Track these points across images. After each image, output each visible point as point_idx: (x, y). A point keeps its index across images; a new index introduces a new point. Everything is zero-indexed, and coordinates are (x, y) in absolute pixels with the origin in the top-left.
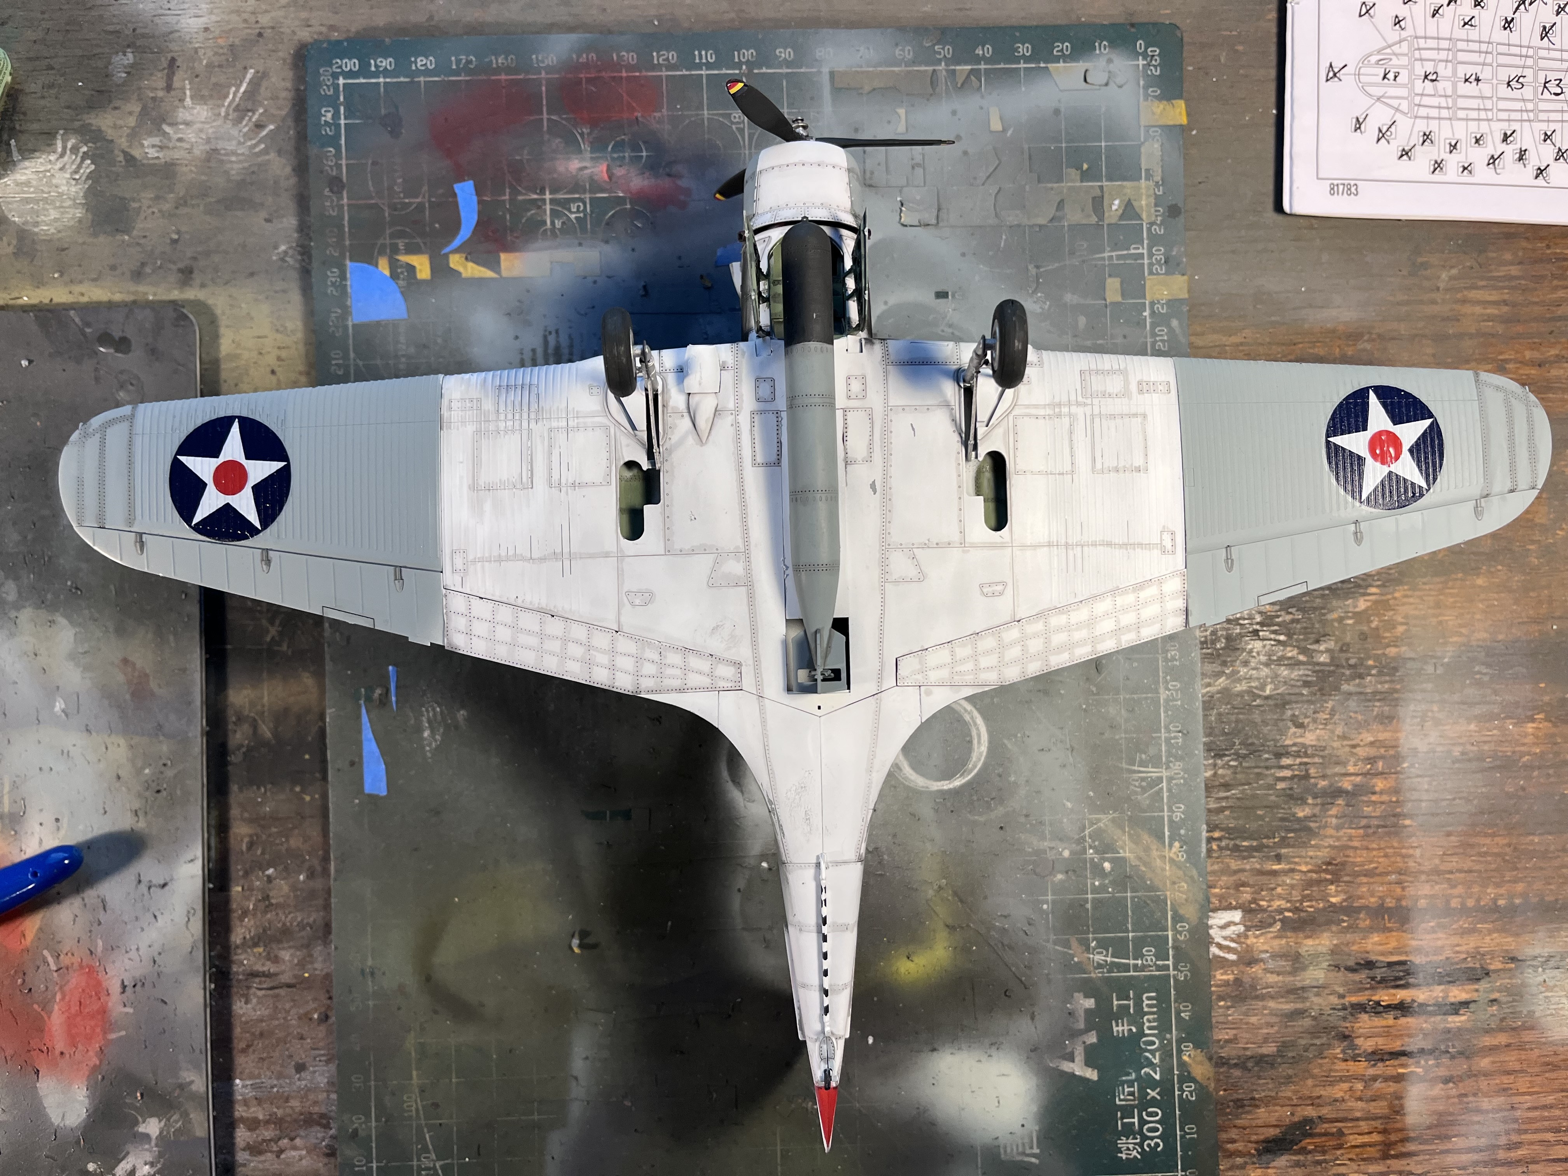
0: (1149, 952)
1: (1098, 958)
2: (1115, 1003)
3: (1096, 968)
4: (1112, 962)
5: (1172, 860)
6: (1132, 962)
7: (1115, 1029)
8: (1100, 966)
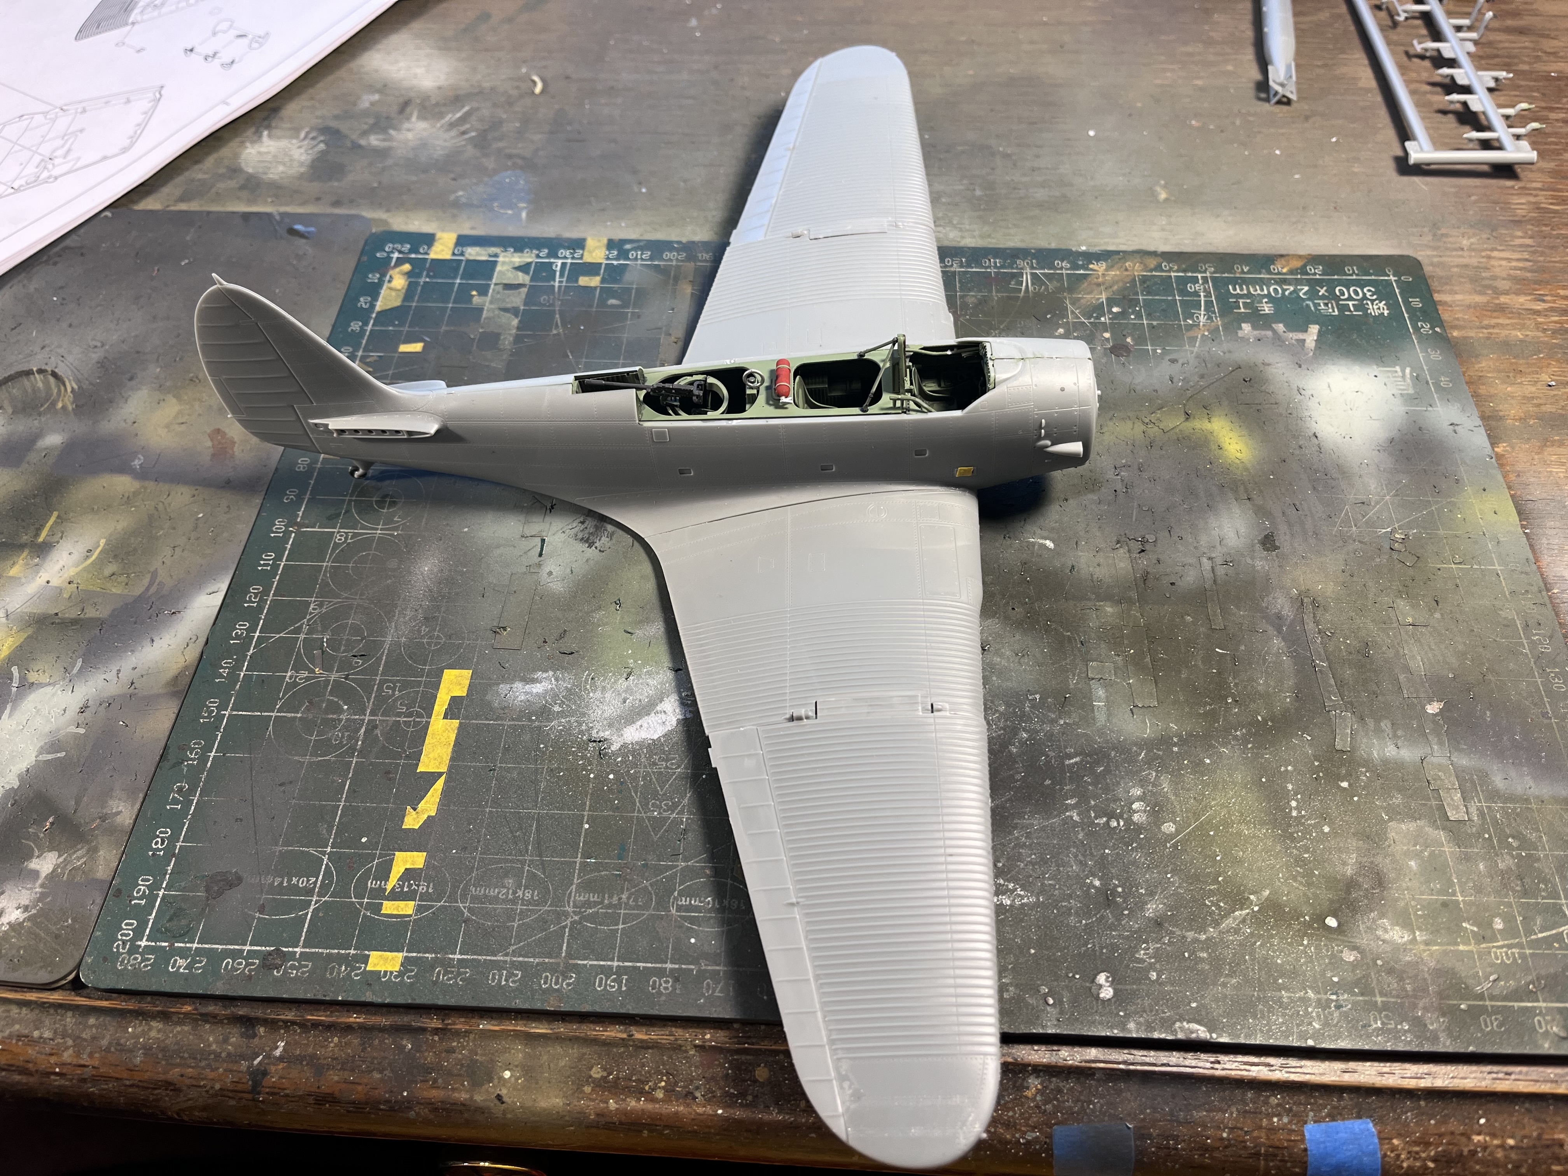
0: (1191, 288)
1: (1202, 319)
2: (1243, 310)
3: (1213, 321)
4: (1205, 310)
5: (1106, 270)
6: (1203, 299)
7: (1267, 312)
8: (1210, 318)
